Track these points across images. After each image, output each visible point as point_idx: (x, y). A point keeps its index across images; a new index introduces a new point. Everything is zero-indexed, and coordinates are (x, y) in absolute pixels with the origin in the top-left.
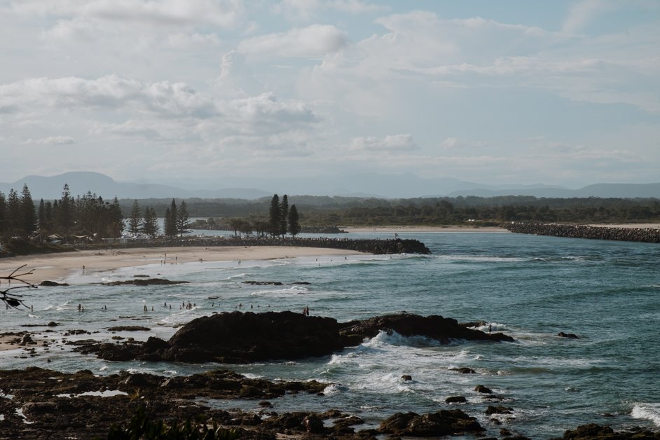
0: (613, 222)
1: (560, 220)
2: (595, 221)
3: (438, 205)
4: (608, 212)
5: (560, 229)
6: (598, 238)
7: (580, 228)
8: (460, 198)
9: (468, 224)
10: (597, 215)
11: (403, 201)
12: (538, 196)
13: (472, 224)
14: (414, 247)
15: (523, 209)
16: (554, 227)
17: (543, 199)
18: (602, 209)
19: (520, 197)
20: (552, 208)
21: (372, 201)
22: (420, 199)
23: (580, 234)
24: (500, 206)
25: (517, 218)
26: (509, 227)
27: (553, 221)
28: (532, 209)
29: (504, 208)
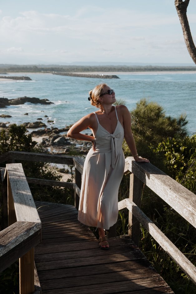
0: (79, 72)
1: (66, 71)
2: (75, 72)
3: (33, 67)
4: (78, 69)
5: (66, 74)
6: (75, 76)
7: (71, 74)
8: (39, 65)
9: (41, 72)
10: (75, 70)
11: (24, 66)
12: (60, 65)
13: (43, 72)
14: (28, 79)
15: (56, 68)
16: (64, 73)
17: (62, 66)
18: (77, 69)
19: (55, 65)
20: (63, 68)
21: (16, 65)
22: (28, 65)
23: (71, 75)
24: (50, 67)
25: (55, 71)
26: (52, 73)
27: (63, 72)
28: (58, 68)
29: (51, 68)
